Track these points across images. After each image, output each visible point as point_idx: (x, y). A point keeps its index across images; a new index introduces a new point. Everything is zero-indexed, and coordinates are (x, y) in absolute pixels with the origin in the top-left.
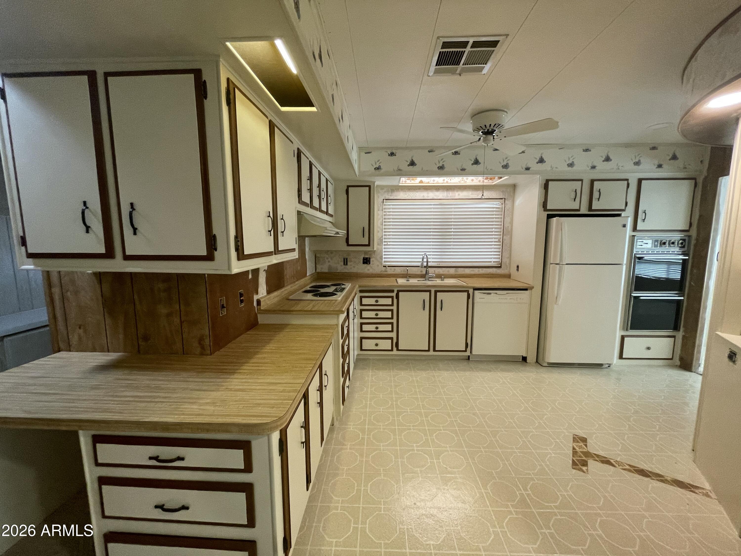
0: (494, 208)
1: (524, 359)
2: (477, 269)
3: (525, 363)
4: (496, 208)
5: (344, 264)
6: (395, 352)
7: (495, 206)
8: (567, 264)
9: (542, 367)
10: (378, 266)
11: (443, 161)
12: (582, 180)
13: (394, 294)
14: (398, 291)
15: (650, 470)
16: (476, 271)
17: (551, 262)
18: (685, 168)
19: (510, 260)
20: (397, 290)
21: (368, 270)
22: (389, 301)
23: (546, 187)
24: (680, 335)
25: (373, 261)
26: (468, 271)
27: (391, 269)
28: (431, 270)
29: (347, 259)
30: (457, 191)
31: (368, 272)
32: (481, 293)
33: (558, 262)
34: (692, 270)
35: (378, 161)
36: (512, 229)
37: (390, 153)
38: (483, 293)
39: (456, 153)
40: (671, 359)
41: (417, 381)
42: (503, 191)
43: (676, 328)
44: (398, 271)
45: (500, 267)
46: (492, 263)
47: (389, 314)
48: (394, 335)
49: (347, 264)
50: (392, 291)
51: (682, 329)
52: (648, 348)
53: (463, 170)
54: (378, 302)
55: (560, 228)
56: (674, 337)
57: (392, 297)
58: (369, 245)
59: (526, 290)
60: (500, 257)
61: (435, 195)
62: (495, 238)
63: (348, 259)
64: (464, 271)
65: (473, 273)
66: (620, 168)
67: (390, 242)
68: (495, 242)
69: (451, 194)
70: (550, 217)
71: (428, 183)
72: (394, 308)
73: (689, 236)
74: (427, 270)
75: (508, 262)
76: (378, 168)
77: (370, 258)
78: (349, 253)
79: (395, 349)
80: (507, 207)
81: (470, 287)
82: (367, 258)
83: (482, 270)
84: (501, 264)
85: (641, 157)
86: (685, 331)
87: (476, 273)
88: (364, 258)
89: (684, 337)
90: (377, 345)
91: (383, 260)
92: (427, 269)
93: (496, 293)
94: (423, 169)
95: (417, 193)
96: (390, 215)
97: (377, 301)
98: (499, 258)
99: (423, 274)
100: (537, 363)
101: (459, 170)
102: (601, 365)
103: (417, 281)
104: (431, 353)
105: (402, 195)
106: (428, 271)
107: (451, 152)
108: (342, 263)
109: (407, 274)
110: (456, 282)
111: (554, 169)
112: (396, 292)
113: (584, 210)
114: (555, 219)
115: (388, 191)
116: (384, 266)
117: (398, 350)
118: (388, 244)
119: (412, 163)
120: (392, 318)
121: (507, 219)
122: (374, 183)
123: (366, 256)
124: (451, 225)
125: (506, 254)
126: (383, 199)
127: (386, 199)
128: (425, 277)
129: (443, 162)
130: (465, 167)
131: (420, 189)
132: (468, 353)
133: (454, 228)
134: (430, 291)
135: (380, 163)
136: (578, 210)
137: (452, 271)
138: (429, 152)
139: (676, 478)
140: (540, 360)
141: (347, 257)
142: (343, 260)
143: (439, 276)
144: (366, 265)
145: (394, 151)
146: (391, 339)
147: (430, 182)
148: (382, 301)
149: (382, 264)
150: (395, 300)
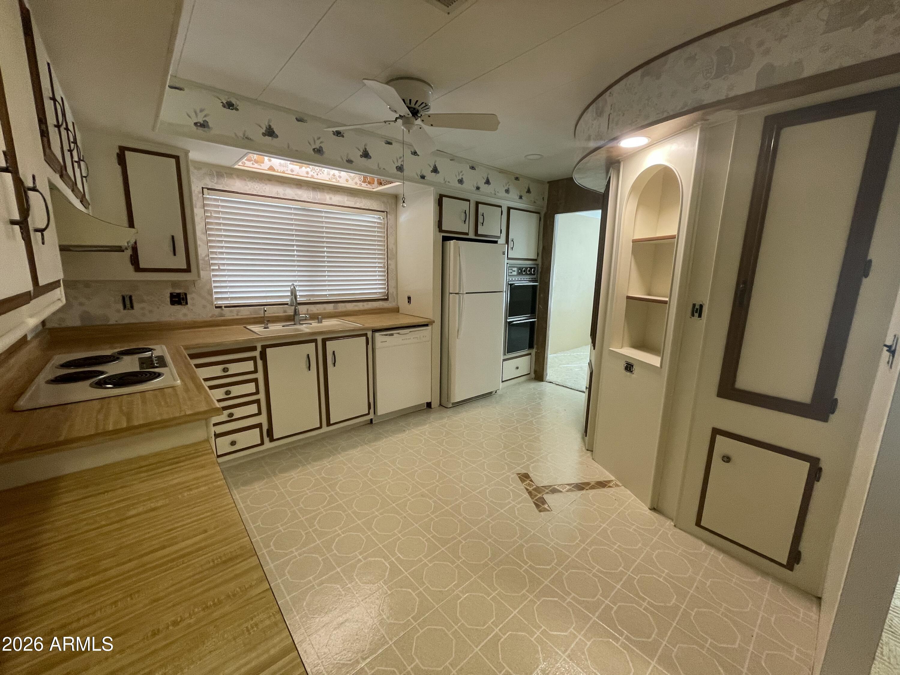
0: (375, 222)
1: (429, 405)
2: (361, 304)
3: (431, 410)
4: (378, 223)
5: (125, 307)
6: (268, 445)
7: (376, 220)
8: (466, 293)
9: (448, 409)
10: (204, 307)
11: (321, 140)
12: (469, 201)
13: (257, 354)
14: (264, 348)
15: (580, 482)
16: (361, 306)
17: (451, 292)
18: (535, 202)
19: (397, 289)
20: (262, 346)
21: (185, 315)
22: (249, 366)
23: (440, 203)
24: (533, 352)
25: (193, 299)
26: (350, 307)
27: (231, 311)
28: (302, 309)
29: (130, 297)
30: (328, 193)
31: (184, 319)
32: (382, 335)
33: (457, 292)
34: (539, 294)
35: (202, 111)
36: (397, 252)
37: (225, 102)
38: (384, 335)
39: (338, 134)
40: (529, 374)
41: (323, 478)
42: (384, 202)
43: (531, 346)
44: (245, 313)
45: (387, 300)
46: (377, 295)
47: (251, 388)
48: (263, 419)
49: (132, 307)
50: (254, 349)
51: (535, 346)
52: (517, 368)
53: (350, 161)
54: (228, 371)
55: (458, 253)
56: (530, 354)
57: (254, 359)
58: (188, 270)
59: (427, 325)
60: (386, 286)
61: (296, 195)
62: (379, 263)
63: (133, 298)
64: (345, 307)
65: (357, 308)
66: (497, 193)
67: (224, 264)
68: (379, 267)
69: (319, 196)
70: (445, 239)
71: (283, 172)
72: (260, 375)
73: (537, 265)
74: (295, 310)
75: (395, 293)
76: (204, 125)
77: (186, 294)
78: (134, 285)
79: (266, 439)
80: (389, 223)
81: (367, 329)
82: (179, 295)
83: (368, 304)
84: (388, 295)
85: (509, 185)
86: (537, 349)
87: (361, 309)
88: (171, 294)
89: (536, 352)
90: (233, 443)
91: (215, 296)
92: (296, 307)
93: (398, 333)
94: (290, 147)
95: (266, 187)
96: (219, 218)
97: (225, 370)
98: (385, 288)
99: (290, 316)
100: (441, 407)
101: (345, 161)
102: (491, 393)
103: (281, 328)
104: (325, 429)
105: (237, 185)
106: (298, 311)
107: (331, 129)
108: (121, 306)
109: (264, 317)
110: (339, 323)
111: (447, 183)
112: (259, 349)
113: (472, 236)
114: (452, 242)
115: (211, 175)
116: (216, 307)
117: (272, 440)
118: (221, 268)
119: (270, 133)
120: (257, 392)
121: (391, 240)
122: (187, 153)
123: (178, 291)
124: (323, 242)
125: (392, 283)
126: (203, 188)
127: (208, 189)
128: (293, 320)
129: (320, 143)
130: (352, 159)
131: (270, 180)
132: (371, 416)
133: (327, 247)
134: (315, 341)
135: (205, 116)
136: (467, 234)
137: (330, 308)
138: (298, 120)
139: (597, 481)
140: (444, 403)
141: (130, 293)
142: (121, 298)
143: (314, 317)
144: (177, 307)
145: (234, 101)
146: (259, 426)
147: (286, 172)
148: (234, 368)
149: (212, 305)
150: (260, 363)
